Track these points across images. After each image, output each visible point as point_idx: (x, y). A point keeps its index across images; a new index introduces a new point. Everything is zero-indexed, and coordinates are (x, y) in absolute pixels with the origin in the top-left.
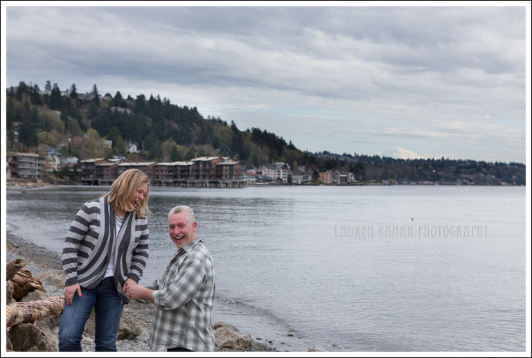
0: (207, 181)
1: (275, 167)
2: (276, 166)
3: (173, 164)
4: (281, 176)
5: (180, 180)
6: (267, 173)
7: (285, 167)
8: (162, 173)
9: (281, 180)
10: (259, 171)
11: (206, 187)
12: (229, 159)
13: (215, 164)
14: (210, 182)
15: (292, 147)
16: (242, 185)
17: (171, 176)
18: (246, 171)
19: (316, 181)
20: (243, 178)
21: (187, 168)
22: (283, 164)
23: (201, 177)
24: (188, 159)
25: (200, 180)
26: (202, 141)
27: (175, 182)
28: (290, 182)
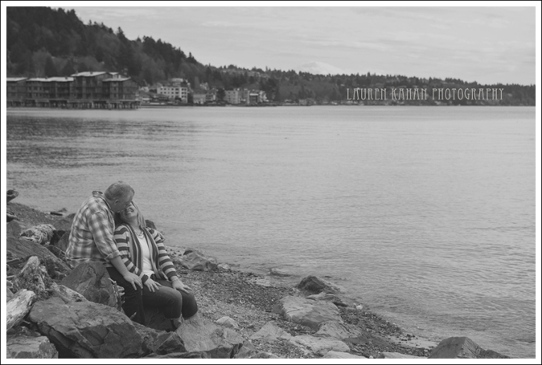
0: (91, 101)
1: (172, 84)
2: (174, 82)
3: (50, 80)
4: (180, 96)
5: (58, 99)
6: (163, 91)
7: (183, 84)
8: (36, 91)
9: (180, 99)
10: (153, 89)
11: (90, 108)
12: (118, 75)
13: (101, 80)
14: (95, 102)
15: (191, 60)
16: (133, 105)
17: (47, 94)
18: (138, 88)
19: (222, 101)
20: (136, 97)
21: (66, 85)
22: (182, 80)
23: (84, 96)
24: (67, 74)
25: (83, 100)
26: (82, 52)
27: (52, 102)
28: (190, 103)
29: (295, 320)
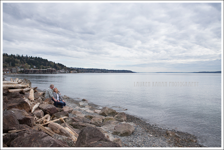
0: (50, 73)
1: (62, 70)
3: (43, 70)
4: (63, 72)
7: (64, 70)
8: (41, 71)
10: (59, 71)
12: (54, 69)
13: (51, 70)
15: (65, 66)
17: (43, 72)
19: (70, 73)
20: (56, 72)
21: (46, 70)
23: (48, 72)
26: (48, 65)
28: (65, 73)
29: (81, 106)
